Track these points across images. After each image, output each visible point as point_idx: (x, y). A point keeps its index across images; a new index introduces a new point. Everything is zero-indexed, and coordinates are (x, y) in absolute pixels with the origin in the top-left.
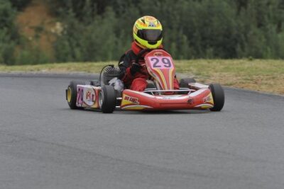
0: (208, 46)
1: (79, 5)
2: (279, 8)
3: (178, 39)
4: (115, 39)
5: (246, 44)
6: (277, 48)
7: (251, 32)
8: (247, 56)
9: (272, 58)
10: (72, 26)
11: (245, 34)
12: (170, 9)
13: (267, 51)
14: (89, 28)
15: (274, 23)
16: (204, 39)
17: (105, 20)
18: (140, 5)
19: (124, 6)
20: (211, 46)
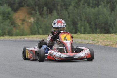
0: (98, 28)
1: (41, 10)
3: (85, 25)
10: (38, 19)
12: (81, 12)
14: (46, 20)
16: (96, 25)
17: (53, 17)
18: (68, 10)
19: (61, 10)
20: (99, 28)
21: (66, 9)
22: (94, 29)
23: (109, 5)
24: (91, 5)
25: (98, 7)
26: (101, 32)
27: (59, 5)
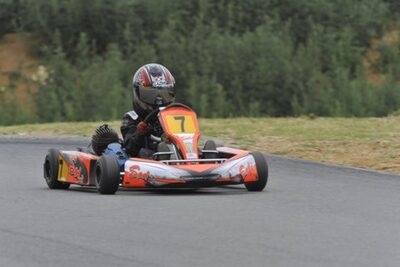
0: (252, 99)
1: (71, 41)
2: (353, 45)
3: (210, 89)
4: (122, 89)
5: (305, 96)
6: (349, 101)
7: (313, 79)
8: (307, 113)
9: (342, 116)
10: (61, 71)
11: (305, 82)
12: (199, 47)
13: (335, 107)
14: (86, 73)
15: (346, 66)
16: (246, 89)
17: (108, 63)
18: (156, 41)
19: (134, 42)
20: (257, 99)
21: (151, 37)
22: (241, 101)
23: (288, 23)
24: (231, 23)
25: (252, 30)
26: (263, 113)
27: (128, 25)
